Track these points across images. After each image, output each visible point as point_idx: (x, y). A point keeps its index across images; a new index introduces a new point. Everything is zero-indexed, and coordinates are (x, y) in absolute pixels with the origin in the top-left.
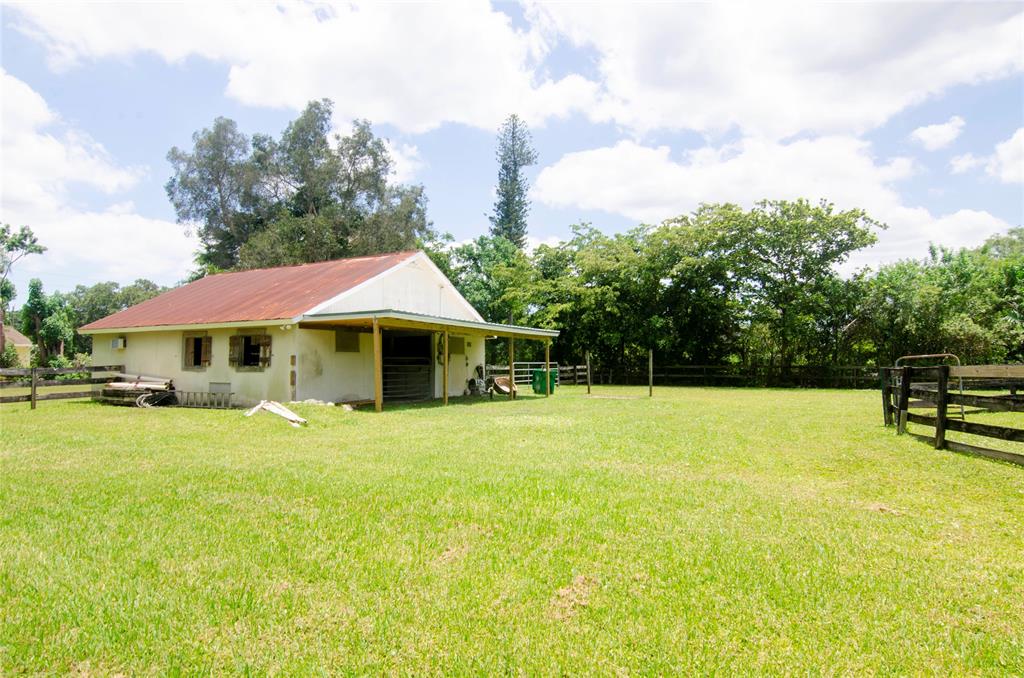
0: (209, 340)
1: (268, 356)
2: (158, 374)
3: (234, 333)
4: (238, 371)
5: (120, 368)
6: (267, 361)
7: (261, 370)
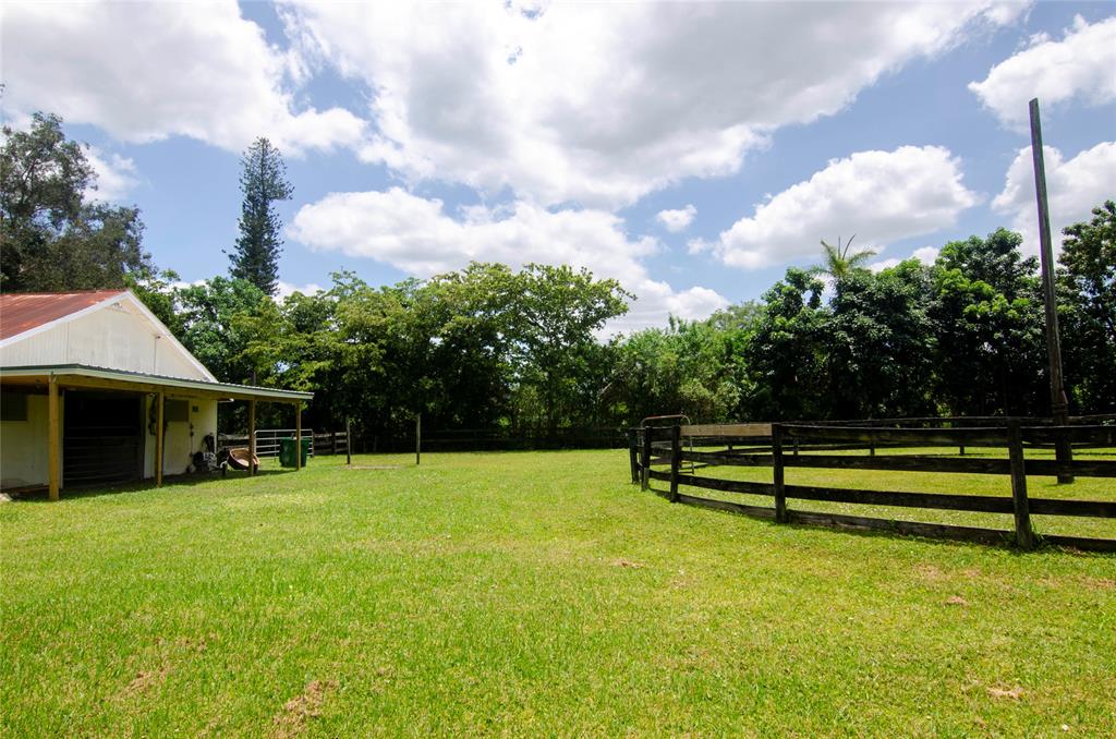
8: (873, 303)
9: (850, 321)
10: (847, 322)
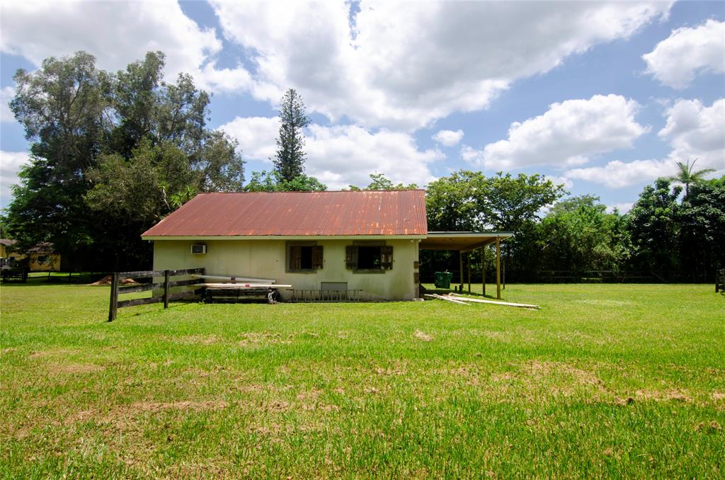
0: (320, 249)
1: (390, 261)
2: (256, 276)
3: (351, 244)
4: (354, 273)
5: (202, 271)
6: (389, 266)
7: (383, 272)
8: (719, 200)
9: (704, 211)
10: (703, 211)
